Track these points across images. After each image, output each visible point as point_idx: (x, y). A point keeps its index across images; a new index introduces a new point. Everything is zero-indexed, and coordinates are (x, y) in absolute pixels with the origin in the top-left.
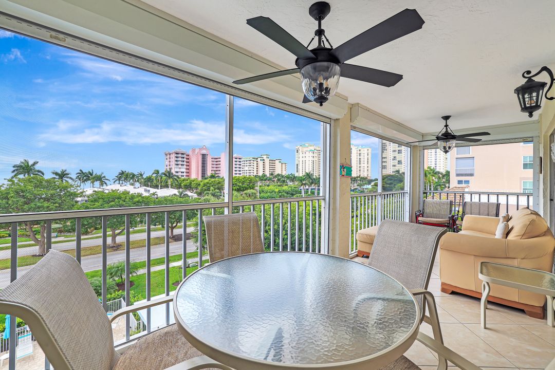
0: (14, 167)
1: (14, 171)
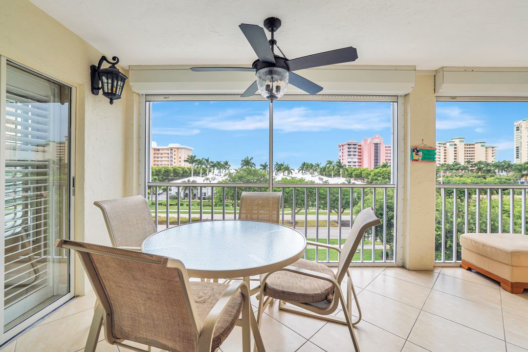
0: (242, 161)
1: (242, 164)
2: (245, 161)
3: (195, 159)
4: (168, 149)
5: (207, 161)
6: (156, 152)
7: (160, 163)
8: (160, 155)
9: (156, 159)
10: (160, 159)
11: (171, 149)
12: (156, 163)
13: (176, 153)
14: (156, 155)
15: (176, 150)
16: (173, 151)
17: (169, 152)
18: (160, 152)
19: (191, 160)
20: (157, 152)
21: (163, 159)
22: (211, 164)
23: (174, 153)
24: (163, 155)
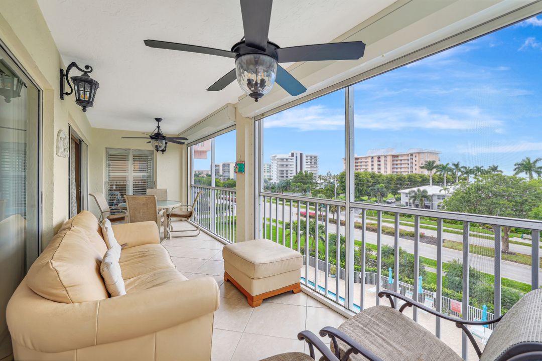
0: (515, 165)
1: (516, 169)
2: (522, 164)
3: (434, 165)
4: (408, 155)
5: (457, 166)
6: (394, 159)
7: (399, 170)
8: (399, 162)
9: (395, 166)
10: (399, 166)
11: (412, 155)
12: (395, 170)
13: (417, 159)
14: (395, 162)
15: (417, 155)
16: (414, 157)
17: (409, 158)
18: (400, 158)
19: (430, 166)
20: (396, 159)
21: (403, 166)
22: (462, 169)
23: (414, 159)
24: (403, 162)
